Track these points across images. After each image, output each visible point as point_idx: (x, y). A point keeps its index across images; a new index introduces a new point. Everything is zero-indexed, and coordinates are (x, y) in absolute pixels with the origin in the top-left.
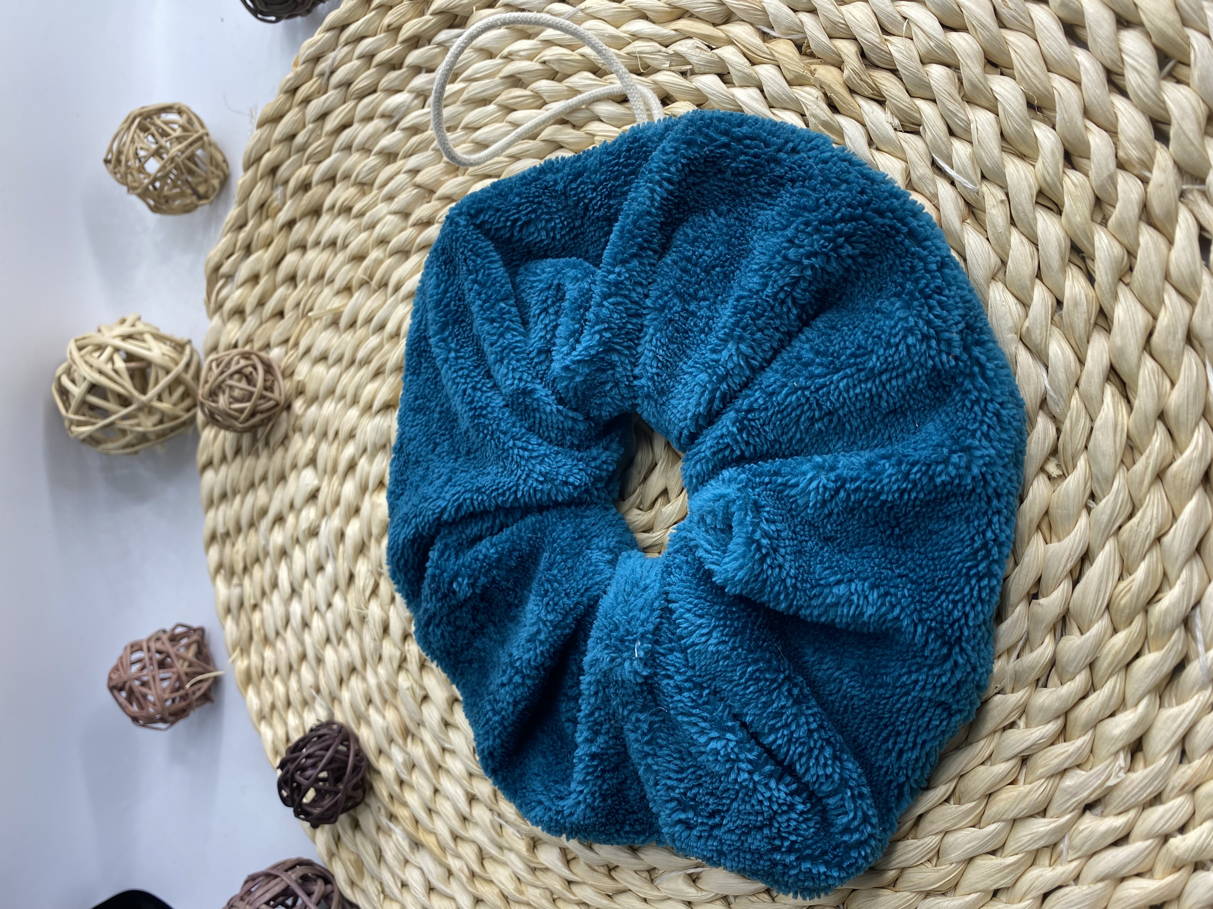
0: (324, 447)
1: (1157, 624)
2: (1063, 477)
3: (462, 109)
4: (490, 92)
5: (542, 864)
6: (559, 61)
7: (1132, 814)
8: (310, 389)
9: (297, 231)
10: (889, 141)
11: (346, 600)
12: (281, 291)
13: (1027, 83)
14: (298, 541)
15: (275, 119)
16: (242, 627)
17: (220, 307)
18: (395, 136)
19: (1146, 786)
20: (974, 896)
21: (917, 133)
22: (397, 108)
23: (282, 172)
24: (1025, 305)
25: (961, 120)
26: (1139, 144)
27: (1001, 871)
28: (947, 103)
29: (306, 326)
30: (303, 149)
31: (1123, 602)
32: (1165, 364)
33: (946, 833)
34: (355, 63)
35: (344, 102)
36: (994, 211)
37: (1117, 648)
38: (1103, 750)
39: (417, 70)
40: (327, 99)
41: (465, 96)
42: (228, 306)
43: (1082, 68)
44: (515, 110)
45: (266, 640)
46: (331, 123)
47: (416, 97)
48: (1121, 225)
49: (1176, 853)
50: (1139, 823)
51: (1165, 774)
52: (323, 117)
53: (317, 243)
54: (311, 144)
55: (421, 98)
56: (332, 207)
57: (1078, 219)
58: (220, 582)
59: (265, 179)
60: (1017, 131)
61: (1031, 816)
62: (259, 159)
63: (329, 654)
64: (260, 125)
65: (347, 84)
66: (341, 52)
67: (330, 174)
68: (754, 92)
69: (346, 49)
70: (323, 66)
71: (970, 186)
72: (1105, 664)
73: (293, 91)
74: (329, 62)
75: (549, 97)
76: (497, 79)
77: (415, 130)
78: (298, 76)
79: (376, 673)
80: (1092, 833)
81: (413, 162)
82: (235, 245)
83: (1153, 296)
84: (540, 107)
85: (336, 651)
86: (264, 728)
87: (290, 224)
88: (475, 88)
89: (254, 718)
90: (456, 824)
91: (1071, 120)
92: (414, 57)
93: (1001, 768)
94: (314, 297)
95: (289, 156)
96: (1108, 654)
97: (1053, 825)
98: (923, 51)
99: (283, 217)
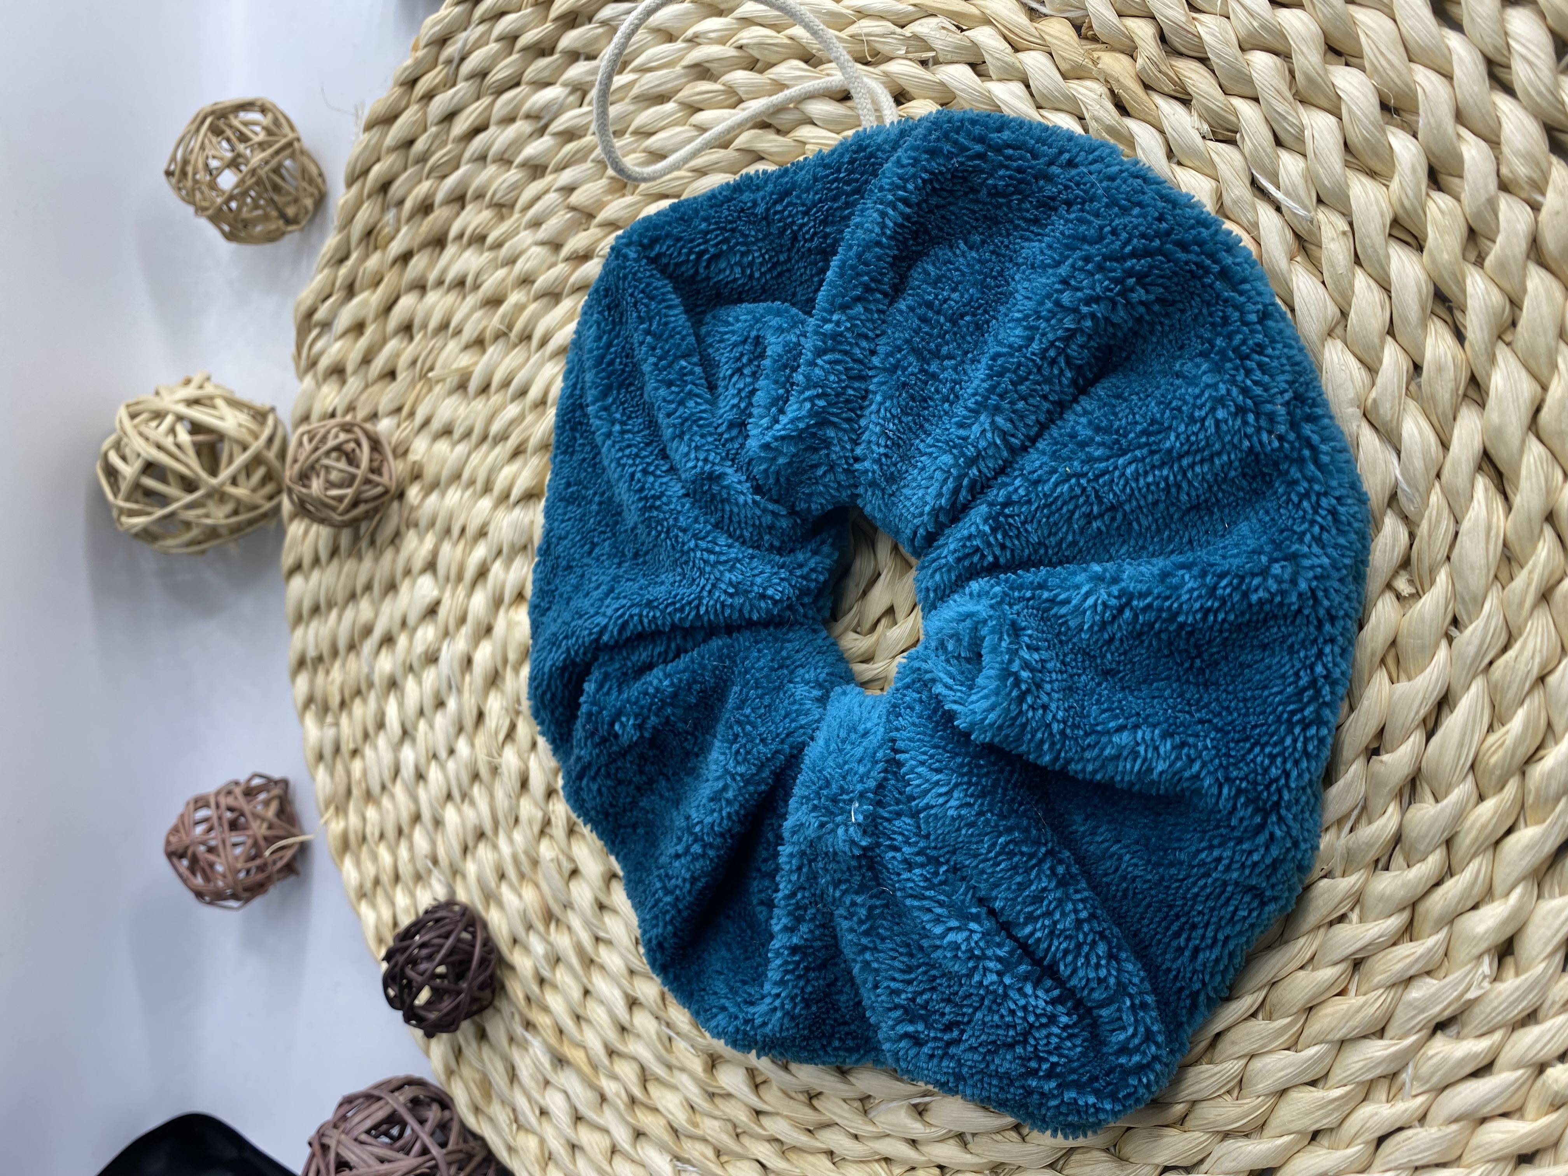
0: (446, 548)
1: (1538, 791)
2: (1417, 596)
3: (632, 108)
4: (669, 85)
5: (722, 1088)
6: (761, 45)
7: (1497, 1036)
8: (430, 472)
9: (415, 266)
10: (1195, 153)
11: (472, 745)
12: (392, 345)
13: (1381, 77)
14: (411, 668)
15: (388, 119)
16: (337, 779)
17: (313, 364)
18: (545, 143)
19: (1518, 1000)
20: (1286, 1139)
21: (1232, 142)
22: (547, 106)
23: (396, 189)
24: (1372, 369)
25: (1292, 125)
26: (1530, 158)
27: (1322, 1107)
28: (1273, 102)
29: (424, 391)
30: (423, 159)
31: (1493, 761)
32: (1557, 450)
33: (1252, 1056)
34: (493, 47)
35: (478, 98)
36: (1333, 246)
37: (1483, 820)
38: (1461, 953)
39: (574, 56)
40: (455, 94)
41: (635, 91)
42: (324, 363)
43: (1455, 57)
44: (701, 110)
45: (369, 796)
46: (460, 126)
47: (572, 92)
48: (1502, 265)
49: (1555, 1087)
50: (1507, 1047)
51: (1544, 985)
52: (449, 117)
53: (440, 283)
54: (434, 153)
55: (579, 93)
56: (461, 236)
57: (1446, 256)
58: (310, 721)
59: (374, 198)
60: (1366, 139)
61: (1365, 1037)
62: (366, 172)
63: (450, 815)
64: (369, 127)
65: (482, 74)
66: (475, 32)
67: (457, 193)
68: (1017, 88)
69: (482, 28)
70: (451, 50)
71: (1301, 212)
72: (1468, 841)
73: (412, 83)
74: (459, 45)
75: (746, 92)
76: (678, 69)
77: (569, 135)
78: (418, 63)
79: (511, 840)
80: (1444, 1060)
81: (566, 177)
82: (333, 284)
83: (1543, 360)
84: (734, 106)
85: (459, 811)
86: (364, 908)
87: (405, 257)
88: (649, 81)
89: (352, 895)
90: (612, 1035)
91: (1439, 126)
92: (570, 39)
93: (1326, 974)
94: (435, 352)
95: (405, 169)
96: (1470, 828)
97: (1393, 1049)
98: (1242, 33)
99: (396, 248)
